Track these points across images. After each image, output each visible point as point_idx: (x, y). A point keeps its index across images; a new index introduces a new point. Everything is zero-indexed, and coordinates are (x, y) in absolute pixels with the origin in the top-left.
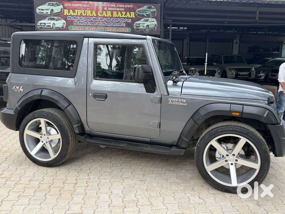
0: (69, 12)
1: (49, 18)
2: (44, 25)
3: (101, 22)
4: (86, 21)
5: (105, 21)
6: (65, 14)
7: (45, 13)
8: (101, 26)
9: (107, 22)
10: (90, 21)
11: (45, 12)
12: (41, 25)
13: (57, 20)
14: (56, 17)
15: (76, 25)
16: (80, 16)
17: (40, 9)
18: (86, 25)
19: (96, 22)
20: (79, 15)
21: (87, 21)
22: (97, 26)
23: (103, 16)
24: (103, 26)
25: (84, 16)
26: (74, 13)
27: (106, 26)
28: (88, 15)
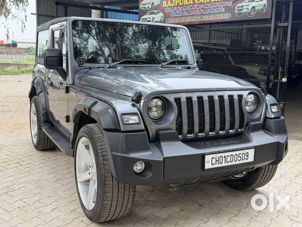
0: (167, 4)
1: (150, 13)
2: (145, 20)
3: (198, 10)
4: (182, 11)
5: (202, 8)
6: (164, 6)
7: (147, 8)
8: (197, 15)
9: (203, 9)
10: (186, 11)
11: (146, 6)
12: (143, 20)
13: (156, 14)
14: (155, 11)
15: (173, 17)
16: (177, 6)
17: (143, 4)
18: (182, 16)
19: (192, 10)
20: (176, 5)
21: (183, 11)
22: (193, 15)
23: (200, 2)
24: (200, 15)
25: (180, 6)
26: (172, 4)
27: (203, 14)
28: (185, 4)
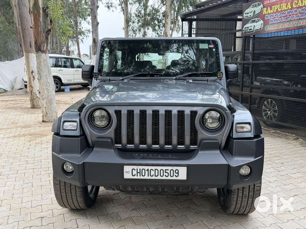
0: (267, 11)
1: (252, 21)
2: (247, 29)
3: (296, 14)
4: (280, 18)
5: (299, 13)
6: (264, 14)
7: (249, 17)
8: (294, 20)
9: (301, 13)
10: (284, 17)
11: (249, 15)
12: (246, 29)
13: (257, 22)
14: (256, 19)
15: (272, 24)
16: (276, 13)
17: (246, 14)
18: (280, 22)
19: (290, 16)
20: (275, 11)
21: (281, 16)
22: (290, 21)
23: (298, 6)
24: (297, 20)
25: (279, 12)
26: (271, 10)
27: (300, 19)
28: (283, 9)
